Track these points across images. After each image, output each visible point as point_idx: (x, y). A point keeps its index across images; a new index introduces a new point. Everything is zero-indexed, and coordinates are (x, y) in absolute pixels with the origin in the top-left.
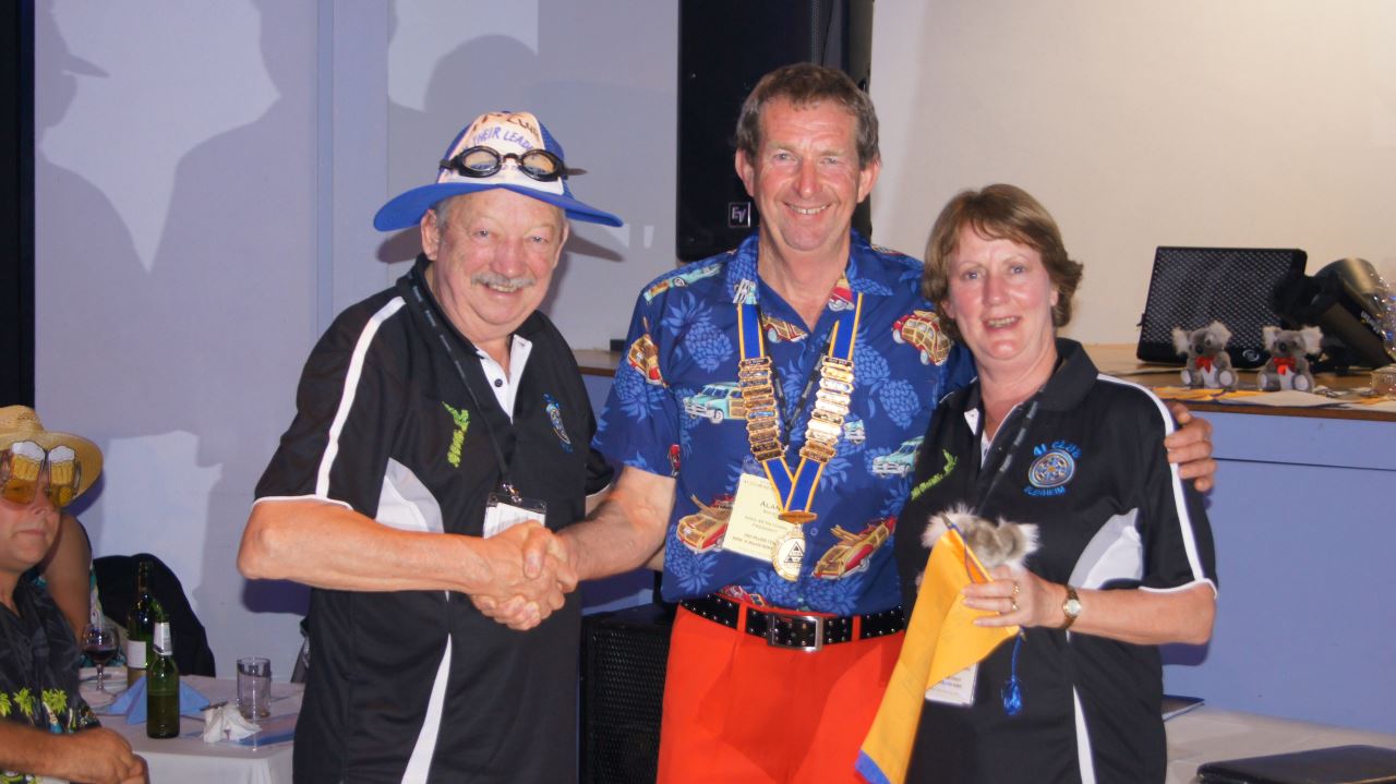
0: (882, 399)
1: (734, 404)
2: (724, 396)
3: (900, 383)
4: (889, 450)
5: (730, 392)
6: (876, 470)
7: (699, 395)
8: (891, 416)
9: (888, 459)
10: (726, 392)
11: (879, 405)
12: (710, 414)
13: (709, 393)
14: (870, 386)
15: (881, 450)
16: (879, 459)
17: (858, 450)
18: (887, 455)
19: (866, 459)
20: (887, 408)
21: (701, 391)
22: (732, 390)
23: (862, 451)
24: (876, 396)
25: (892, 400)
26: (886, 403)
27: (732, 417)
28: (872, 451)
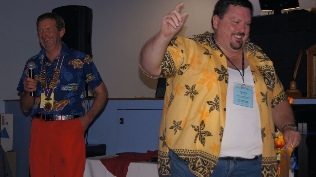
0: (64, 75)
3: (68, 72)
4: (65, 85)
6: (62, 89)
8: (65, 79)
9: (65, 87)
11: (63, 77)
14: (62, 73)
15: (63, 85)
16: (63, 87)
17: (59, 85)
18: (65, 86)
19: (60, 87)
20: (65, 77)
23: (60, 85)
25: (66, 75)
26: (65, 76)
28: (62, 86)
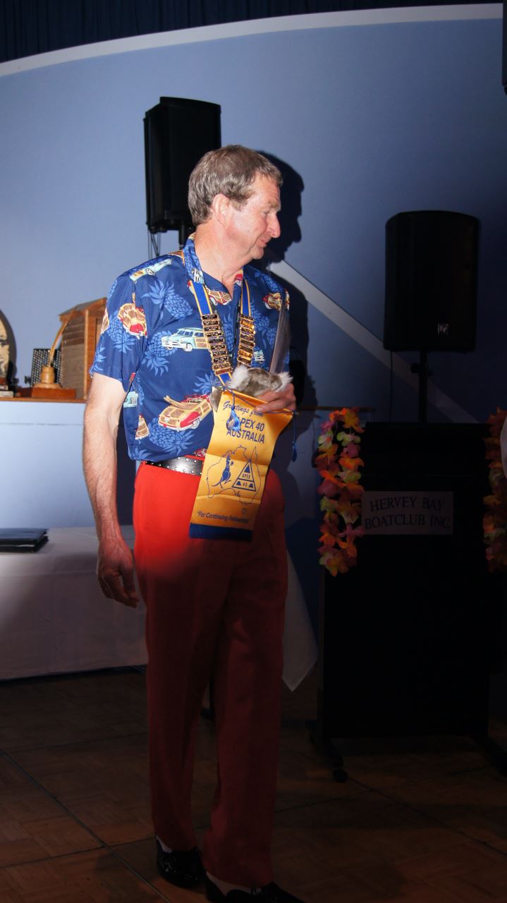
0: (268, 338)
1: (197, 340)
2: (191, 336)
5: (194, 333)
7: (175, 334)
10: (192, 333)
12: (183, 346)
13: (181, 333)
14: (261, 332)
21: (176, 332)
22: (195, 332)
24: (265, 336)
25: (272, 339)
27: (198, 348)
